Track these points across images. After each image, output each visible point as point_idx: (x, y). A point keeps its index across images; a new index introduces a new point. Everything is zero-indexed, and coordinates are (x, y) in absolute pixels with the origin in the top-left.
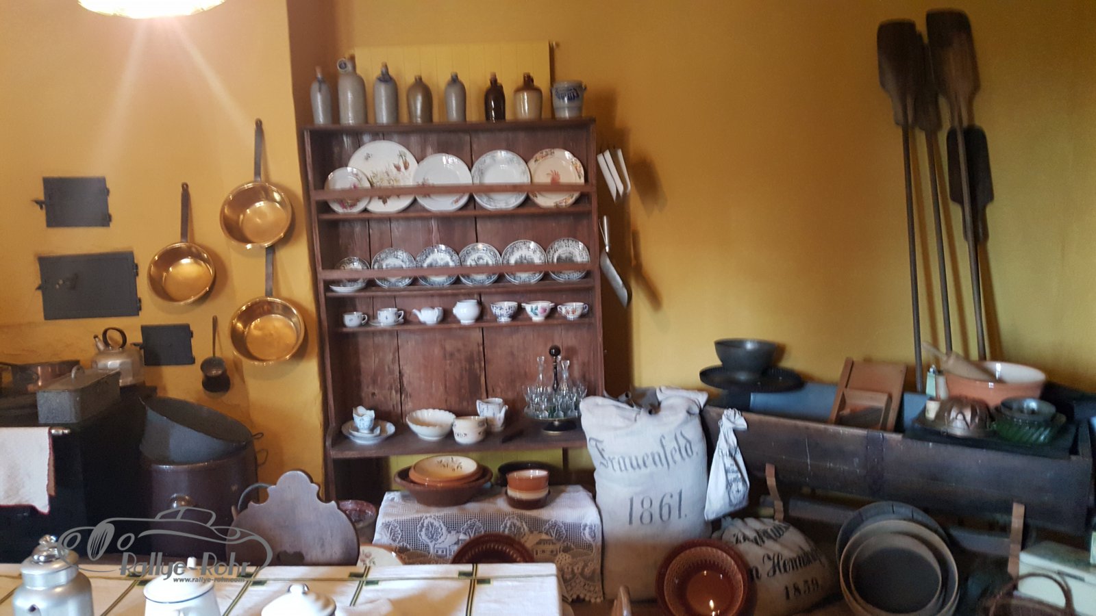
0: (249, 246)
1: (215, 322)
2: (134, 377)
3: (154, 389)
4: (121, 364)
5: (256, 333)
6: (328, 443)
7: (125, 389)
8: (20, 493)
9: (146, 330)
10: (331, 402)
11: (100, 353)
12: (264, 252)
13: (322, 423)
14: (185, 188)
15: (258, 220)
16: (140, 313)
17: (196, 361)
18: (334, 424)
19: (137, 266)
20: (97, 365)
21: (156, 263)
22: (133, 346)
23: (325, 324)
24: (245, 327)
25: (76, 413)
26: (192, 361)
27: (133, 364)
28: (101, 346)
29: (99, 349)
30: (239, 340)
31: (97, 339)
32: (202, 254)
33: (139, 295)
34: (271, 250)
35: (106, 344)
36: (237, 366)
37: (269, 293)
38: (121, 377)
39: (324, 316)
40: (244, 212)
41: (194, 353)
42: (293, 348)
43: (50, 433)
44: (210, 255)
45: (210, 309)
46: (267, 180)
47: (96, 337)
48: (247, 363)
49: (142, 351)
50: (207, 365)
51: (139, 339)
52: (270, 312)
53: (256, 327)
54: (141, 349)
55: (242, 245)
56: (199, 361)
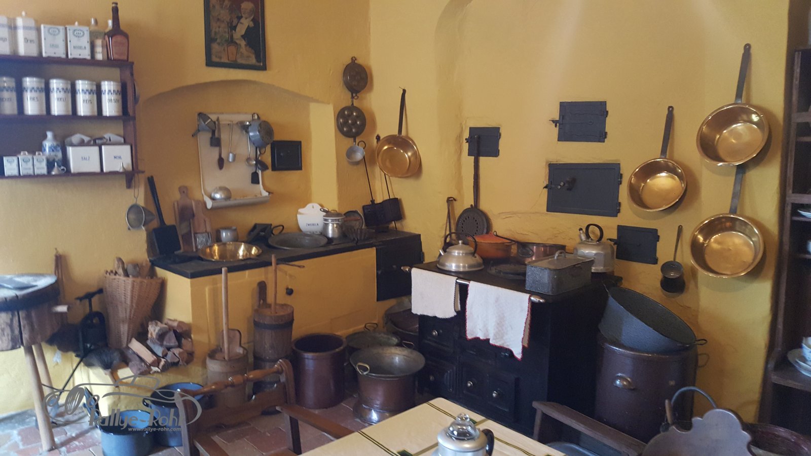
0: (720, 164)
1: (680, 229)
2: (604, 267)
3: (620, 279)
4: (596, 254)
5: (715, 246)
6: (771, 365)
7: (596, 275)
8: (504, 338)
9: (621, 229)
10: (780, 326)
11: (582, 243)
12: (735, 170)
13: (767, 345)
14: (671, 110)
15: (733, 141)
16: (619, 215)
17: (658, 262)
18: (780, 349)
19: (621, 175)
20: (577, 251)
21: (636, 175)
22: (609, 241)
23: (786, 248)
24: (705, 239)
25: (553, 288)
26: (655, 261)
27: (605, 255)
28: (583, 237)
29: (581, 240)
30: (698, 251)
31: (581, 232)
32: (677, 169)
33: (620, 200)
34: (742, 169)
35: (588, 236)
36: (694, 274)
37: (733, 210)
38: (594, 265)
39: (786, 239)
40: (720, 132)
41: (658, 255)
42: (749, 266)
43: (530, 299)
44: (683, 170)
45: (677, 218)
46: (748, 102)
47: (581, 229)
48: (702, 273)
49: (615, 247)
50: (667, 267)
51: (614, 236)
52: (732, 228)
53: (716, 241)
54: (615, 244)
55: (715, 163)
56: (661, 262)
